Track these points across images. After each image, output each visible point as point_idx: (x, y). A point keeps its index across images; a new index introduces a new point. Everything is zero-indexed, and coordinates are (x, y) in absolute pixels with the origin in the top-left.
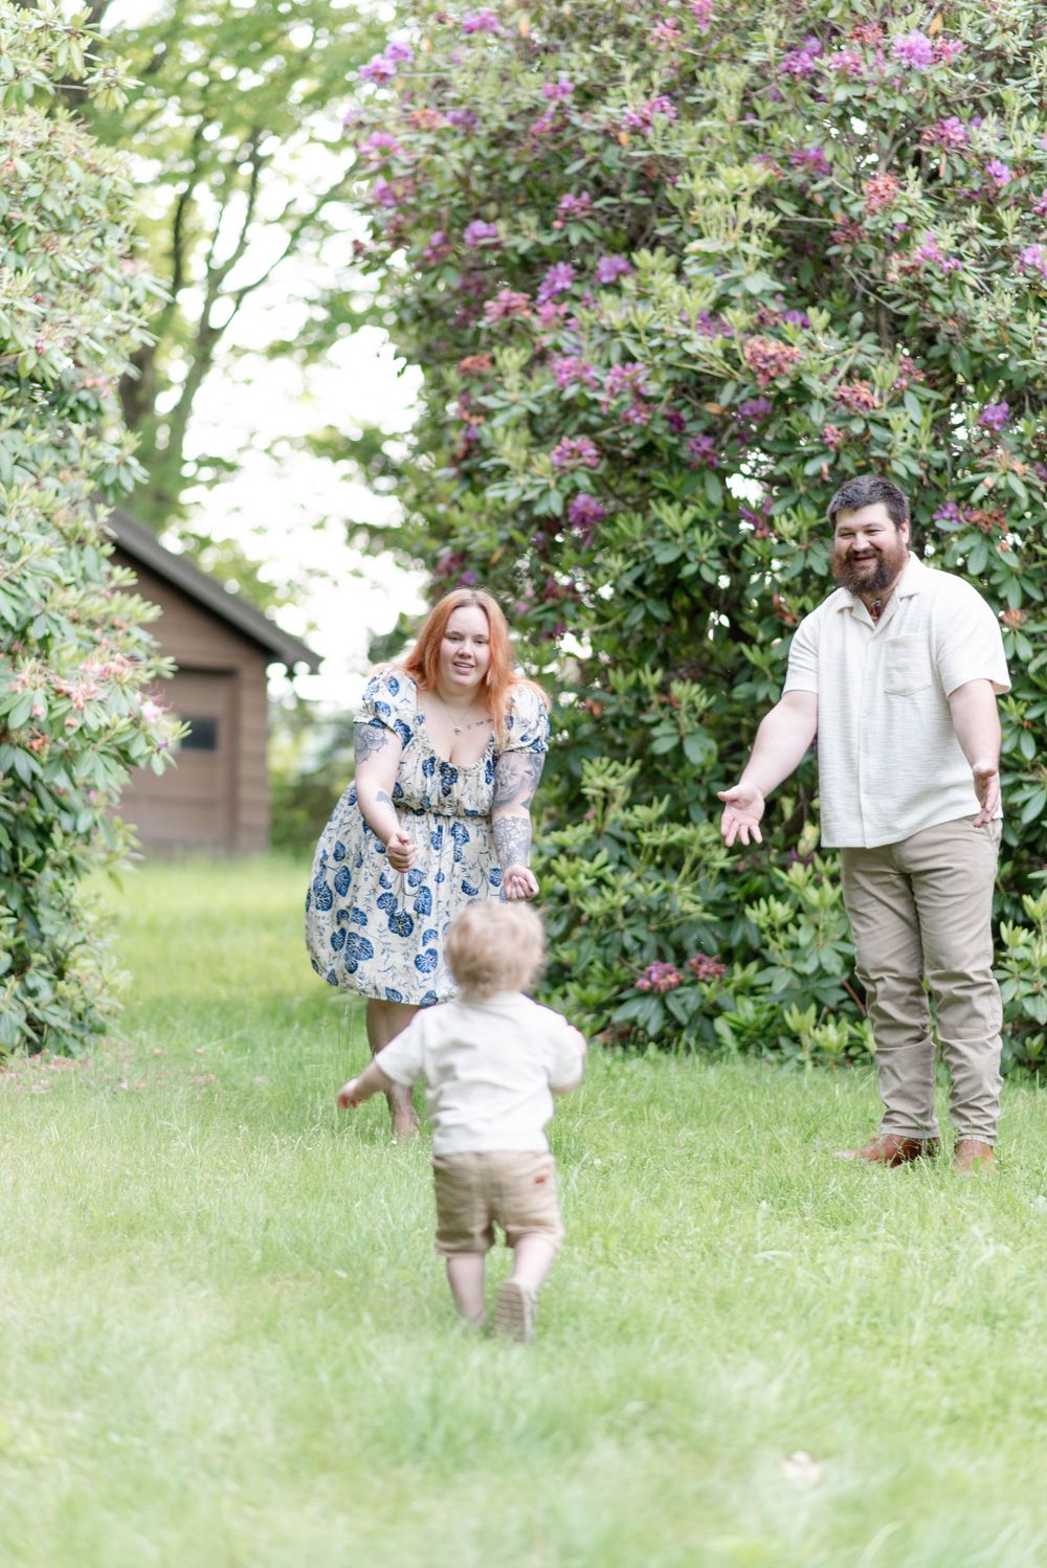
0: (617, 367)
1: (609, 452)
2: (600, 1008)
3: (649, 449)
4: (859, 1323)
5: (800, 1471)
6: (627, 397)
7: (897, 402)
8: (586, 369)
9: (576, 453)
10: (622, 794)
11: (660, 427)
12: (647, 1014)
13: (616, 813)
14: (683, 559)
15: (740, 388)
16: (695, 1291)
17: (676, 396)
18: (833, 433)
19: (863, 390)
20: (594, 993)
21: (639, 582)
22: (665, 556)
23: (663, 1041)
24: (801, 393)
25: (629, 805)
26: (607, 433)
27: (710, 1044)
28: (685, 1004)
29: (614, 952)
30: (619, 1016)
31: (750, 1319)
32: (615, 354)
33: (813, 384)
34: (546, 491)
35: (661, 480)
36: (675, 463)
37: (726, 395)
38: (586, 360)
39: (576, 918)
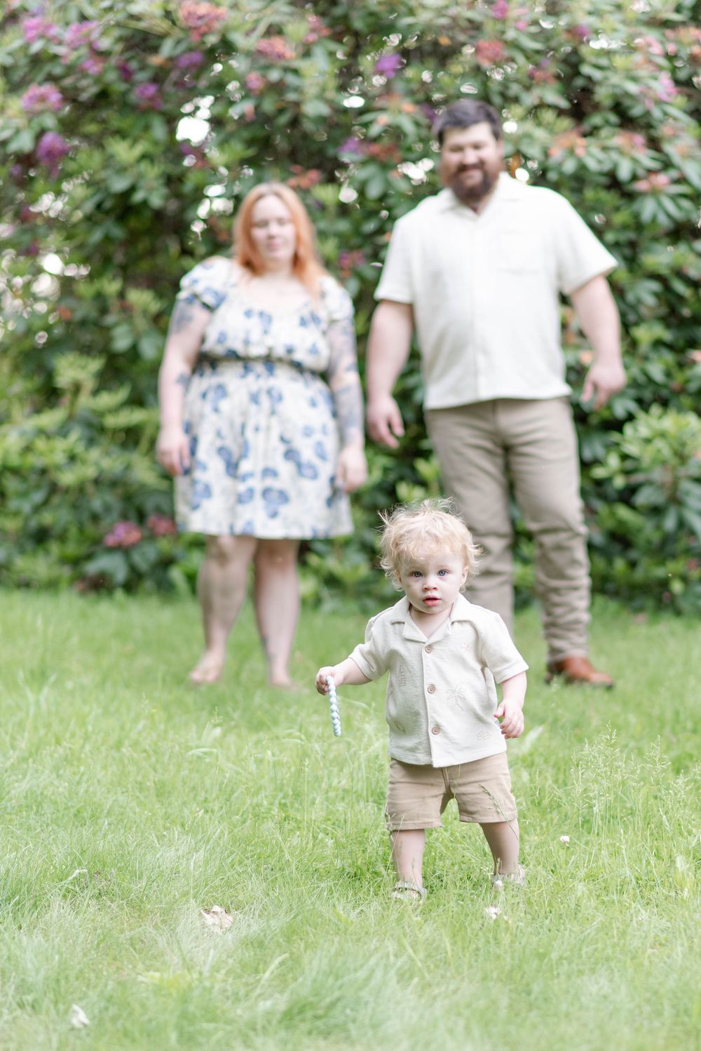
0: (74, 26)
1: (70, 96)
2: (76, 562)
3: (103, 96)
4: (272, 804)
5: (218, 920)
6: (84, 51)
7: (307, 53)
8: (49, 27)
9: (43, 99)
10: (89, 384)
11: (112, 76)
12: (114, 566)
13: (85, 401)
14: (132, 189)
15: (178, 42)
16: (141, 783)
17: (127, 49)
18: (255, 80)
19: (278, 45)
20: (72, 549)
21: (99, 206)
22: (119, 185)
23: (130, 587)
24: (227, 47)
25: (95, 393)
26: (68, 82)
27: (165, 589)
28: (145, 557)
29: (85, 517)
30: (92, 568)
31: (184, 803)
32: (73, 15)
33: (238, 39)
34: (18, 132)
35: (115, 120)
36: (126, 107)
37: (167, 49)
38: (49, 19)
39: (54, 488)
